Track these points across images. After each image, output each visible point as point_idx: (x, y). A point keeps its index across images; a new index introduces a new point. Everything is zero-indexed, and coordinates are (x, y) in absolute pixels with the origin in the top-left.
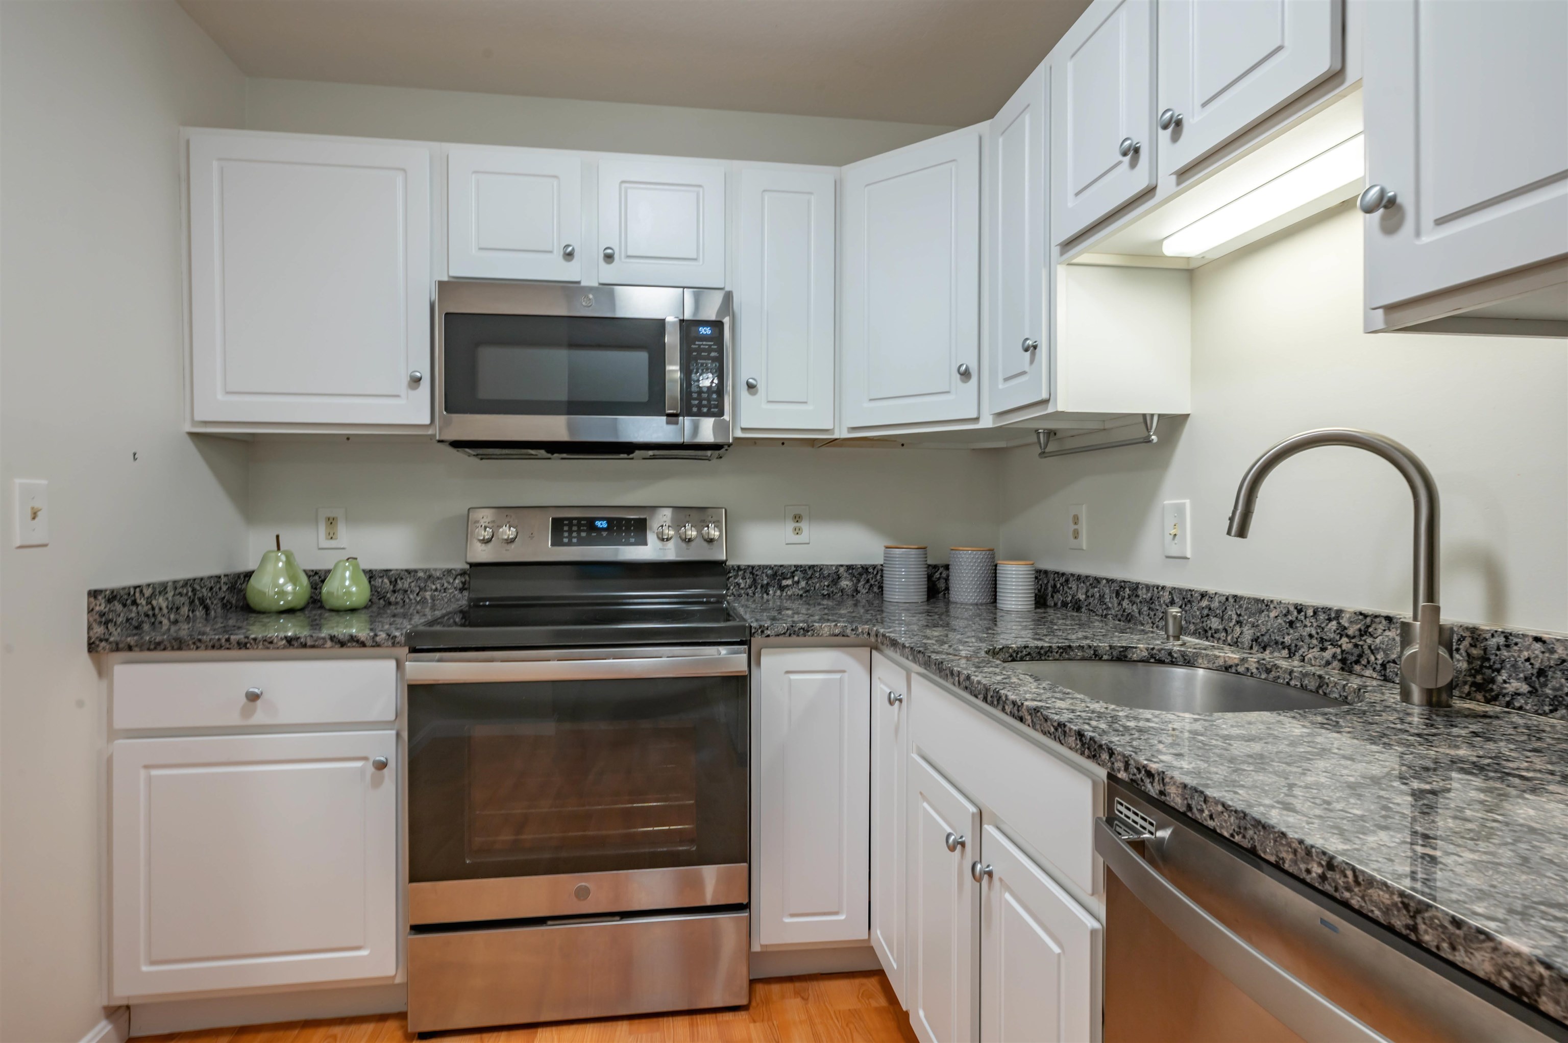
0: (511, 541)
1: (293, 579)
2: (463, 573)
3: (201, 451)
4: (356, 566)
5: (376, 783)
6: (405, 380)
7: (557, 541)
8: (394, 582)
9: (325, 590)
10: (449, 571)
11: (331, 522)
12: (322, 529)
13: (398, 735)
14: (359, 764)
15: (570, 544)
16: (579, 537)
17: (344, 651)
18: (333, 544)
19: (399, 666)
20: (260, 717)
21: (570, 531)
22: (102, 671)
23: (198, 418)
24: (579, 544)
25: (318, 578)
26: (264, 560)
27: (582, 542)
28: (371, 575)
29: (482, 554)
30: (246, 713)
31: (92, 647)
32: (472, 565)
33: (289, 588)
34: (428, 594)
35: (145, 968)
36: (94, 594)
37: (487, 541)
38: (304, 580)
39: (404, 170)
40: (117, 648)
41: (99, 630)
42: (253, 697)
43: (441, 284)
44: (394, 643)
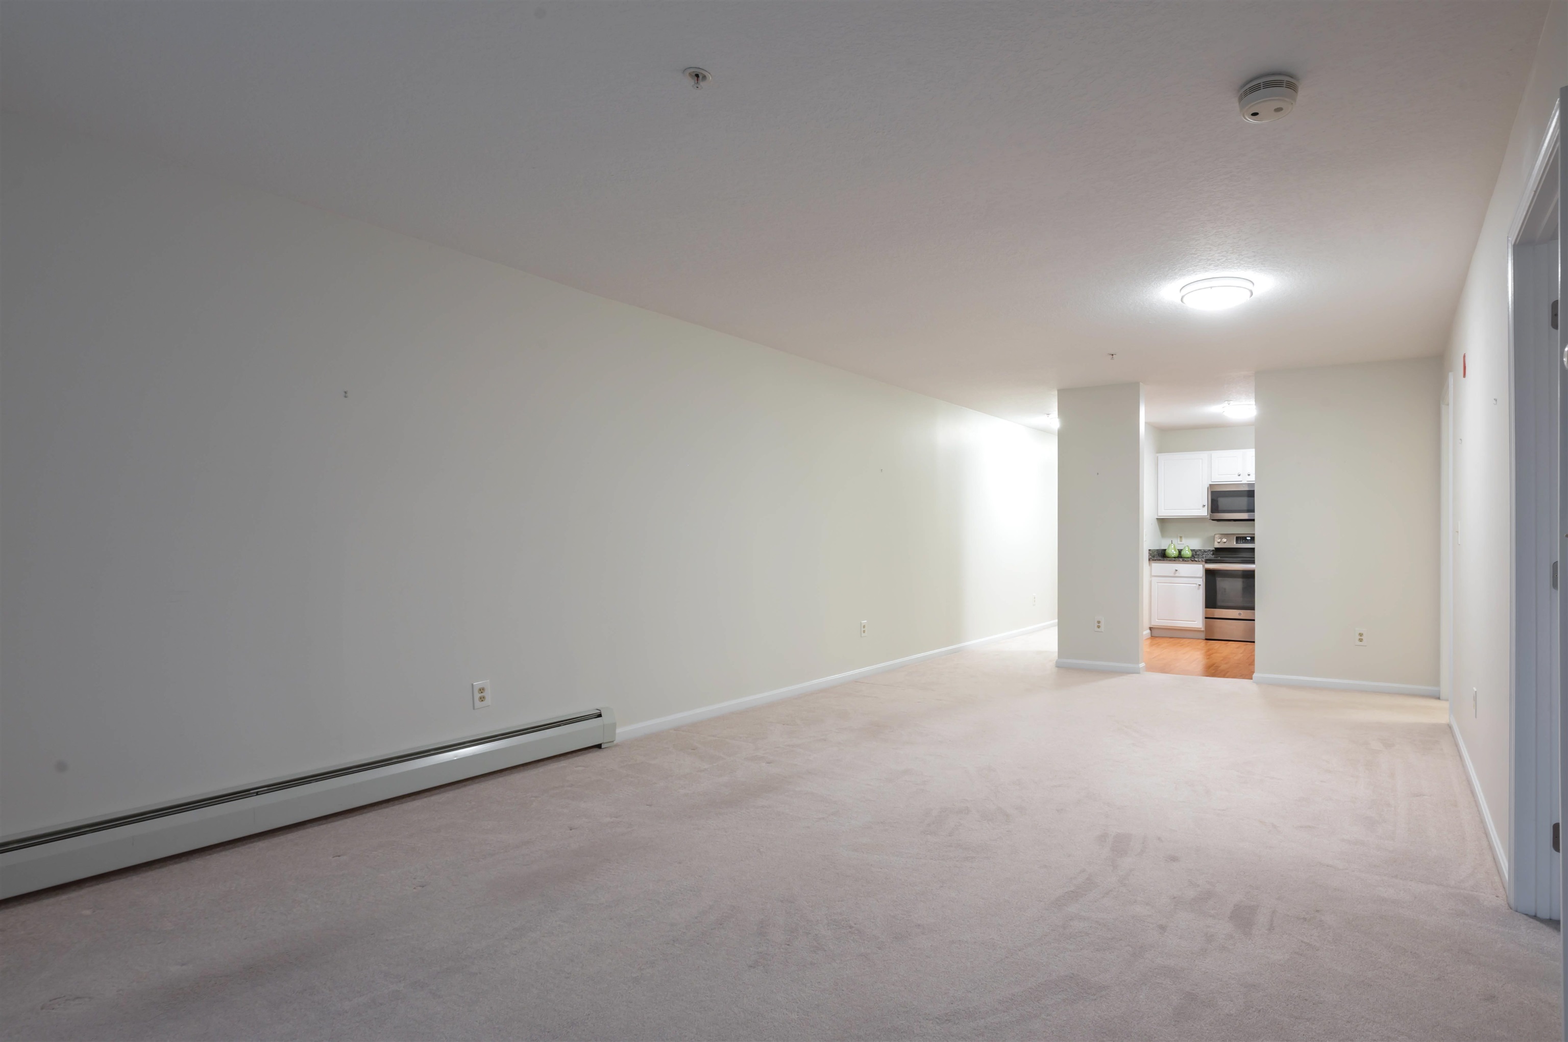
0: (1225, 543)
1: (1175, 551)
2: (1213, 551)
3: (1158, 523)
4: (1189, 548)
5: (1199, 589)
6: (1202, 506)
7: (1237, 542)
8: (1196, 553)
9: (1182, 553)
10: (1209, 550)
11: (1181, 537)
12: (1179, 540)
13: (1203, 580)
14: (1195, 585)
15: (1240, 543)
16: (1243, 542)
17: (1193, 562)
18: (1181, 543)
19: (1203, 566)
20: (1177, 575)
21: (1240, 540)
22: (1150, 564)
23: (1159, 515)
24: (1242, 543)
25: (1180, 551)
26: (1169, 545)
27: (1243, 543)
28: (1192, 550)
29: (1217, 545)
30: (1175, 573)
31: (1149, 560)
32: (1216, 548)
33: (1174, 552)
34: (1204, 556)
35: (1157, 620)
36: (1150, 550)
37: (1219, 543)
38: (1177, 551)
39: (1202, 459)
40: (1153, 560)
41: (1150, 557)
42: (1176, 570)
43: (1210, 485)
44: (1202, 561)
